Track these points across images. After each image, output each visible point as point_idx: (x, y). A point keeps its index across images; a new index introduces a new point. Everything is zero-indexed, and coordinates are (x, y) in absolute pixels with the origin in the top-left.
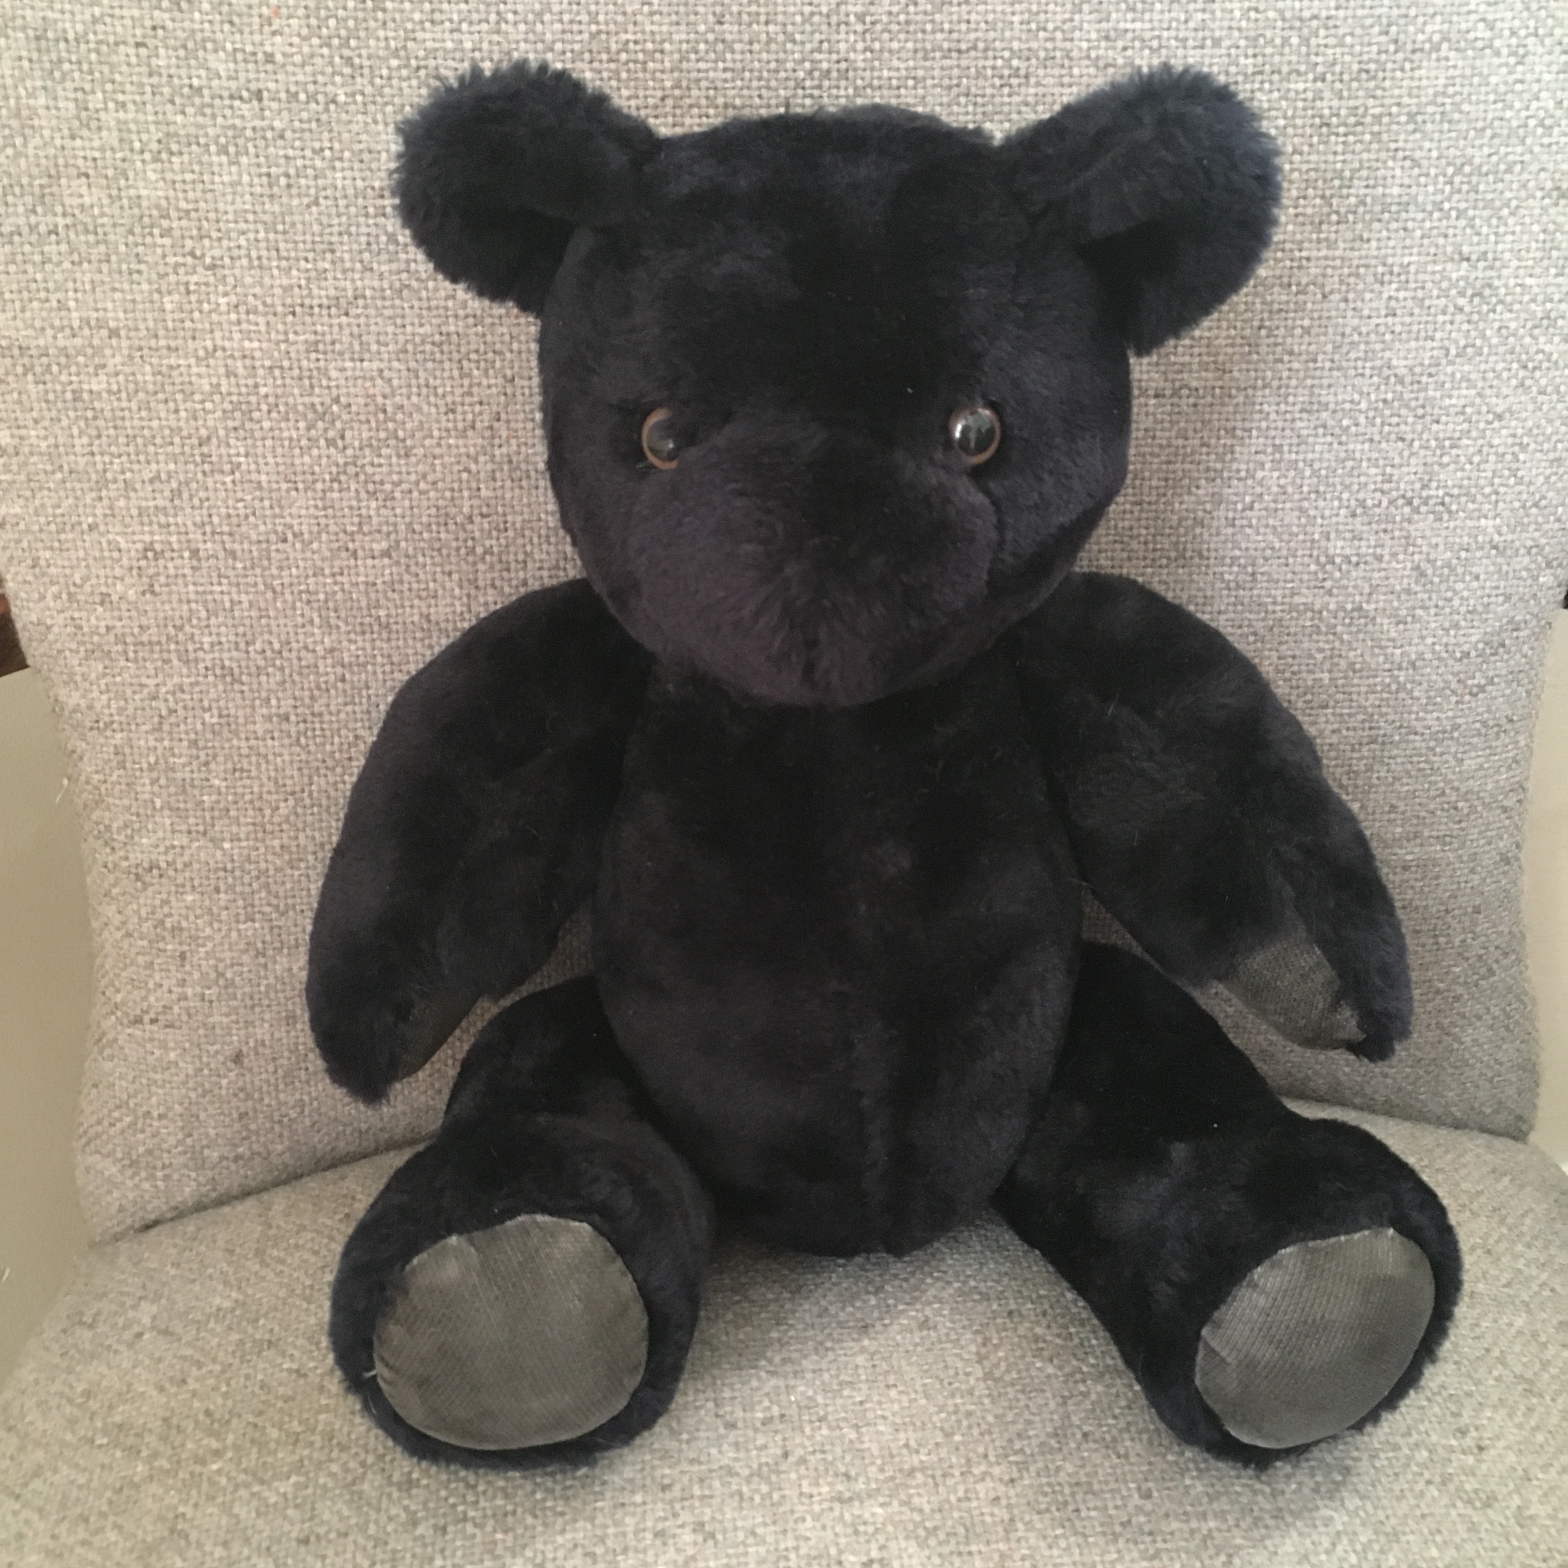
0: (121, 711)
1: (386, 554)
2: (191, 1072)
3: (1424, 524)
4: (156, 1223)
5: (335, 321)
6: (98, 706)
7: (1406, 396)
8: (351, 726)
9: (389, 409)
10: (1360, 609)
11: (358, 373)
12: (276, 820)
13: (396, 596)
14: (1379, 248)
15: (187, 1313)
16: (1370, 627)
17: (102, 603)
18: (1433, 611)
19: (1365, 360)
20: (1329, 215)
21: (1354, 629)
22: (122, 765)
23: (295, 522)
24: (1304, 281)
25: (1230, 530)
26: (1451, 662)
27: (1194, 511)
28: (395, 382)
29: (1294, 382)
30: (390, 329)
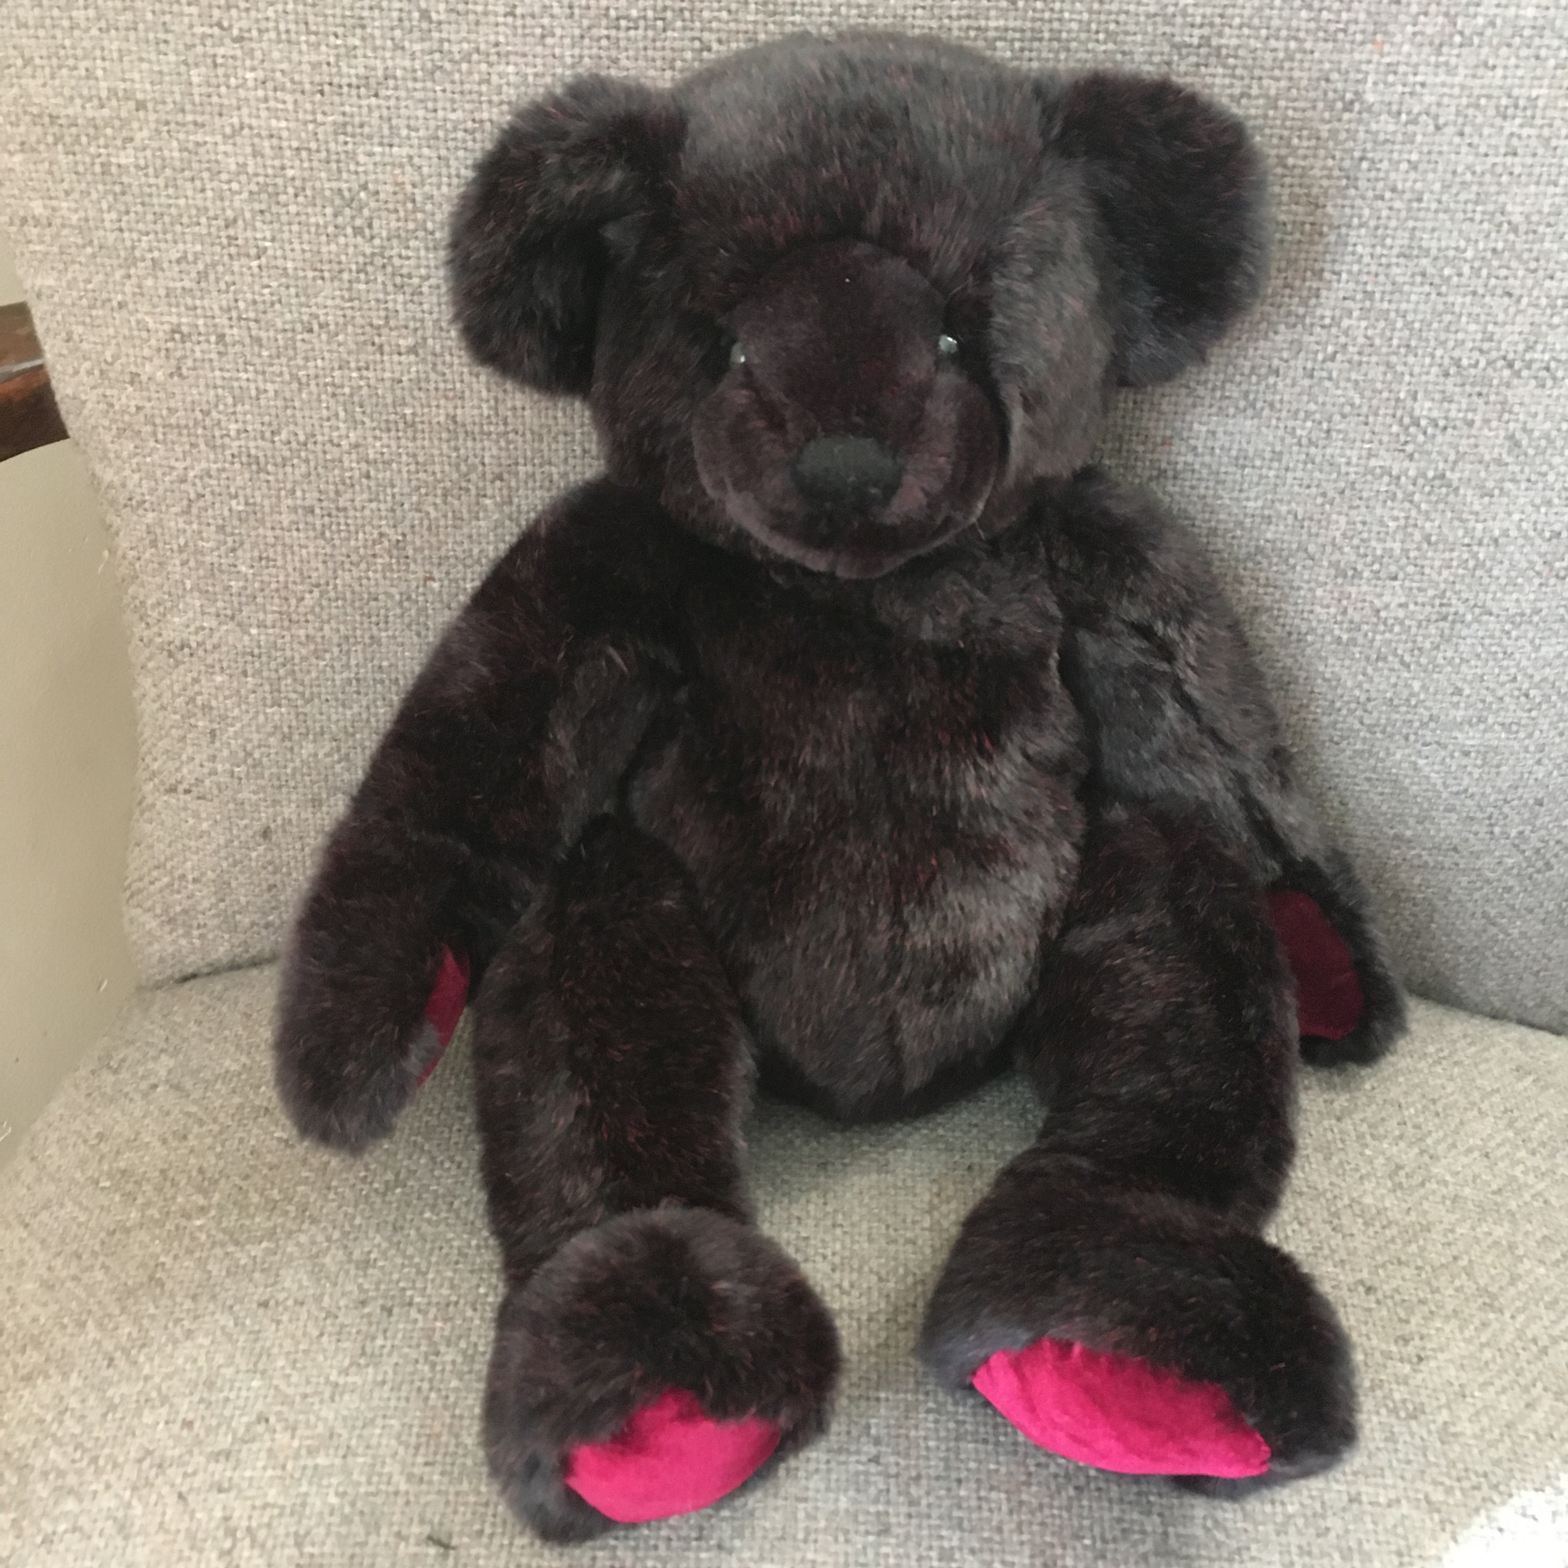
0: (152, 491)
1: (413, 350)
2: (222, 841)
3: (1524, 390)
4: (194, 976)
5: (364, 102)
6: (130, 485)
7: (1518, 246)
8: (375, 522)
9: (419, 198)
10: (1443, 476)
11: (387, 159)
12: (302, 610)
13: (422, 395)
14: (1505, 77)
15: (198, 1071)
16: (1451, 498)
17: (132, 383)
18: (1523, 485)
19: (1476, 203)
20: (1451, 36)
21: (1434, 498)
22: (154, 544)
23: (321, 312)
24: (1416, 110)
25: (1307, 382)
26: (1538, 541)
27: (1270, 358)
28: (425, 170)
29: (1393, 223)
30: (421, 113)
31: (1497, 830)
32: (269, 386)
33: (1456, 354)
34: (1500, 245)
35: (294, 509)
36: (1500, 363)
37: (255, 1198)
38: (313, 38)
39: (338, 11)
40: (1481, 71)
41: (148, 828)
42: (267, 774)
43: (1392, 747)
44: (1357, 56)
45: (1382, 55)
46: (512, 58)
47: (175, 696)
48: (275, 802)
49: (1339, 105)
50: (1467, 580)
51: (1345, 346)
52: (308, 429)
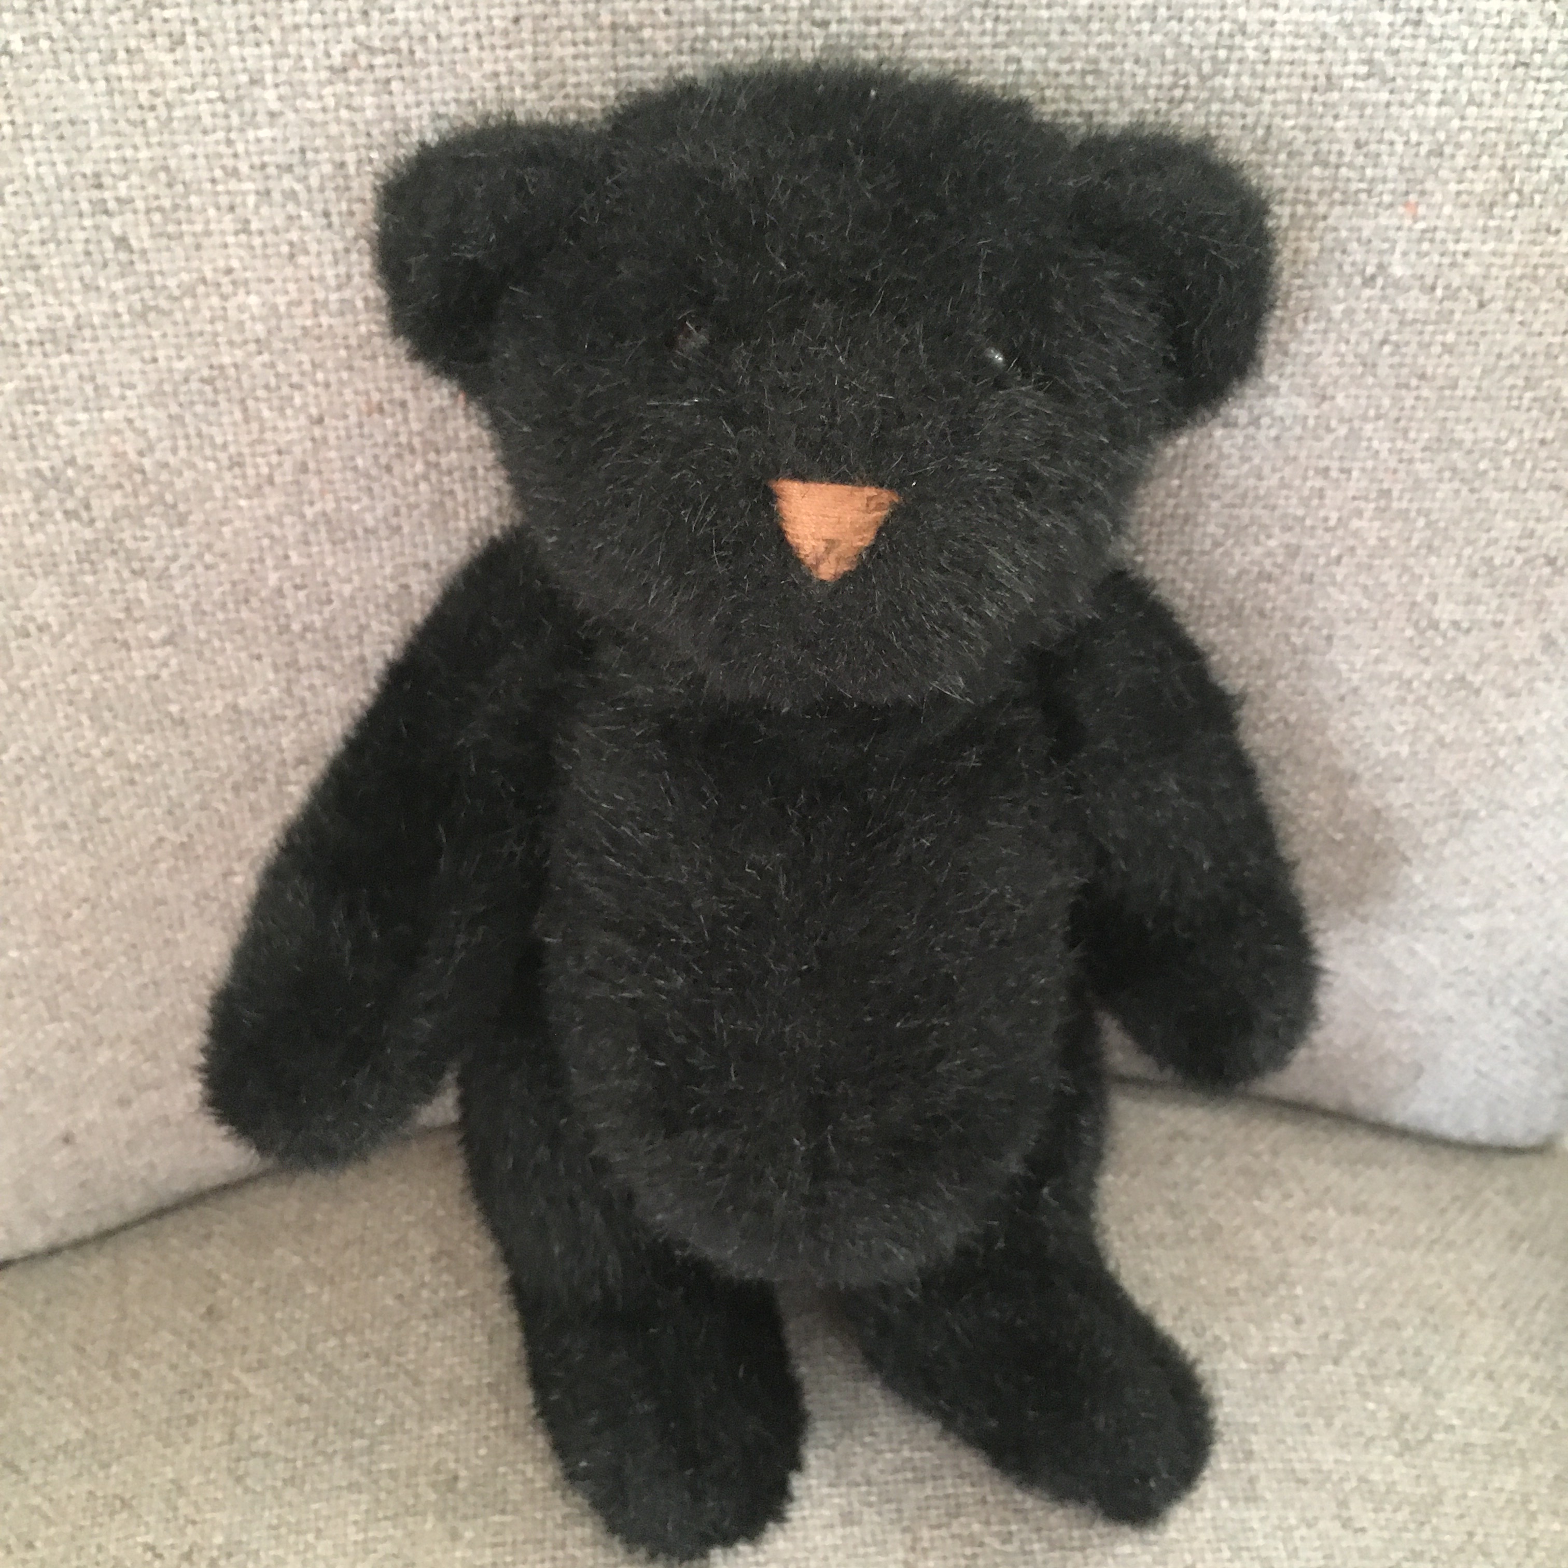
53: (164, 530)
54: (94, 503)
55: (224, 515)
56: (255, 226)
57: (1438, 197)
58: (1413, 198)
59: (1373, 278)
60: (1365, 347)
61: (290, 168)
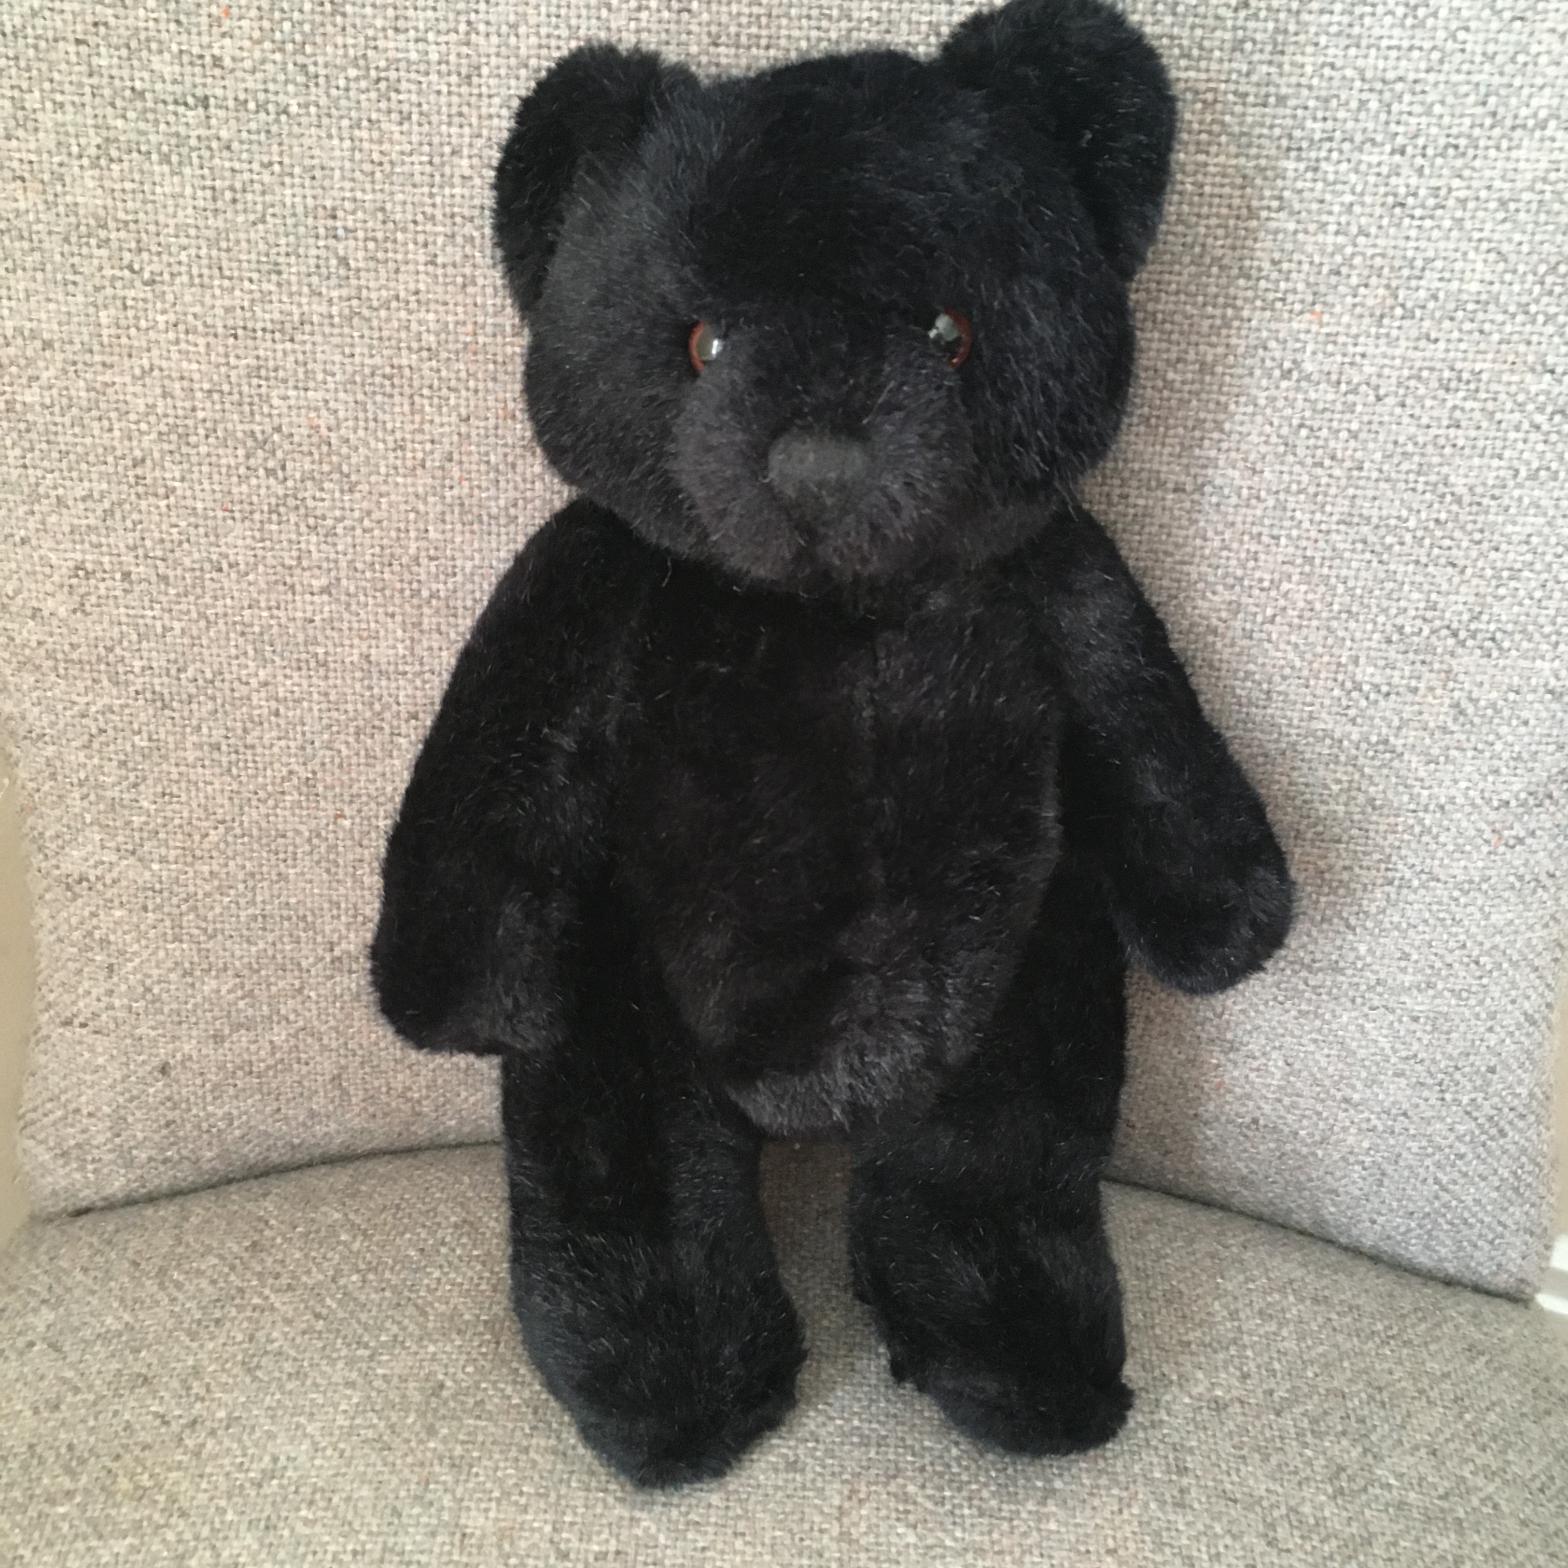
31: (1448, 1096)
32: (177, 625)
33: (1399, 621)
34: (1443, 516)
35: (199, 746)
36: (1444, 632)
37: (124, 1484)
38: (226, 283)
39: (253, 257)
40: (1423, 343)
41: (43, 1059)
42: (166, 1009)
43: (1339, 1011)
44: (1295, 325)
45: (1321, 325)
46: (433, 306)
47: (72, 929)
48: (174, 1038)
49: (1277, 373)
50: (1413, 845)
51: (1284, 609)
52: (216, 667)
53: (337, 495)
54: (289, 465)
55: (384, 488)
56: (440, 260)
57: (1338, 309)
58: (1318, 308)
59: (1290, 371)
60: (1285, 431)
61: (471, 219)
